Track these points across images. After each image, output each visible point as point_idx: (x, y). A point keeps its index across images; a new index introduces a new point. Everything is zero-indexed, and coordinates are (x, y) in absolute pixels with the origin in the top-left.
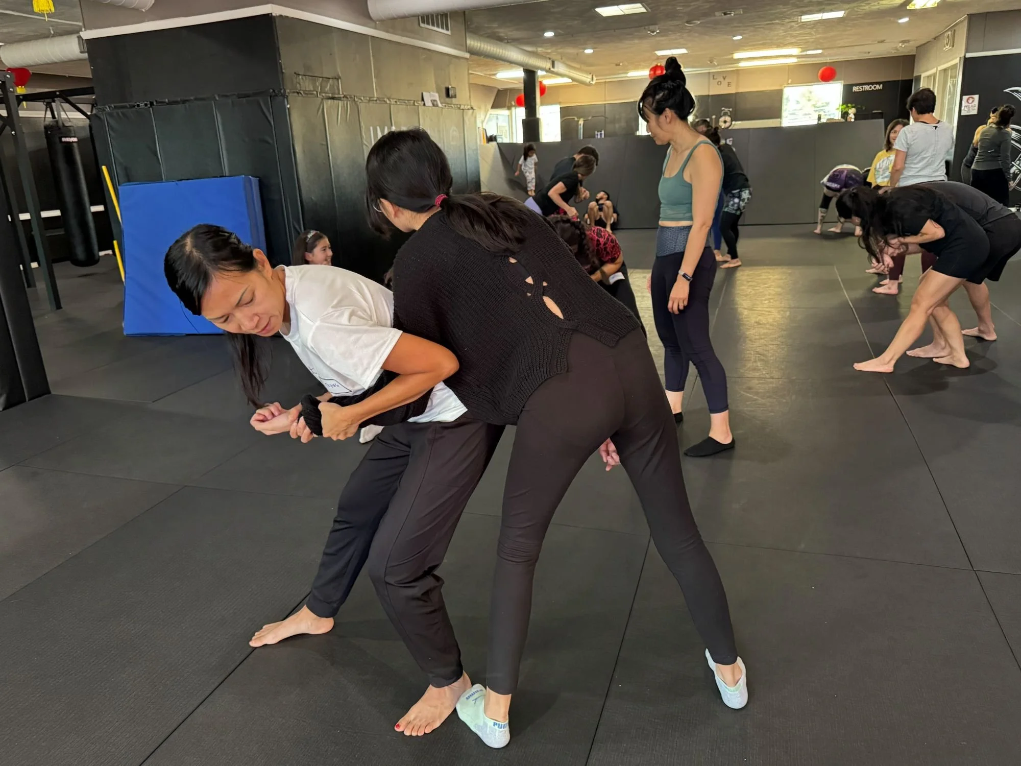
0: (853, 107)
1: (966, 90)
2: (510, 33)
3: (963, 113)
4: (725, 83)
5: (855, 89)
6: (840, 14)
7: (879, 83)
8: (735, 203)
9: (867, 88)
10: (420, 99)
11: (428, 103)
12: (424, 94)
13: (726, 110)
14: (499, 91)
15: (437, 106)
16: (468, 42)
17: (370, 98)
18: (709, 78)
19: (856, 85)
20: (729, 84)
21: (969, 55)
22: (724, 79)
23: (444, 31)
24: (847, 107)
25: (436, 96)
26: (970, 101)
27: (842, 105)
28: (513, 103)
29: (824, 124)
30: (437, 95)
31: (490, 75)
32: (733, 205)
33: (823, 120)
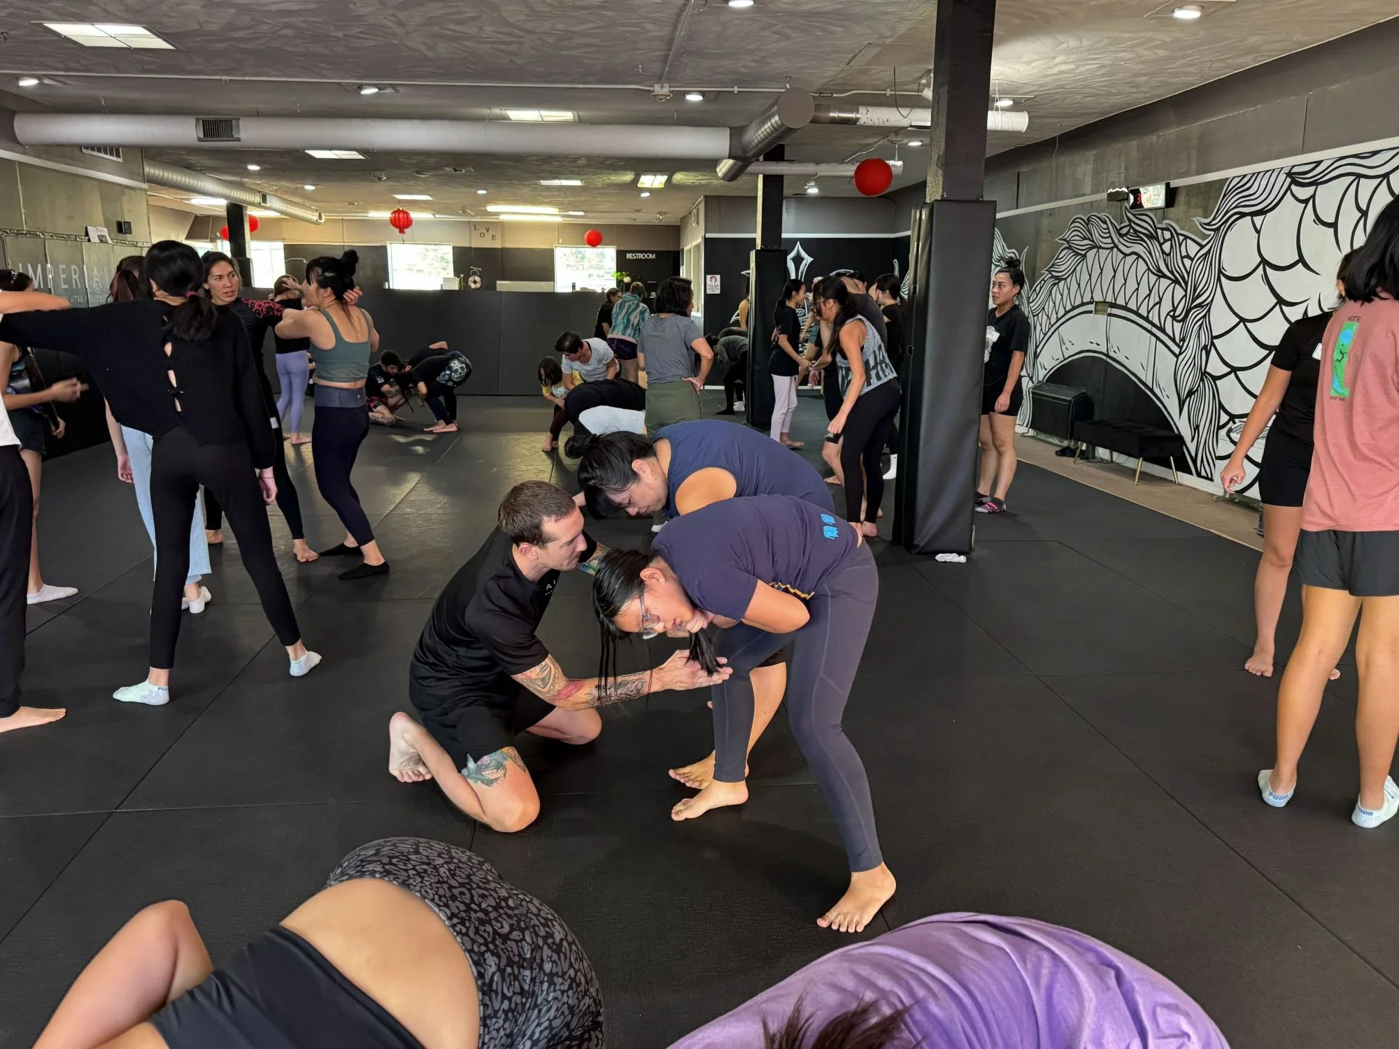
0: (628, 275)
1: (709, 270)
2: (202, 161)
3: (709, 292)
4: (488, 236)
5: (629, 256)
6: (577, 183)
7: (652, 252)
8: (446, 374)
9: (641, 256)
10: (84, 234)
11: (95, 239)
12: (89, 228)
13: (475, 269)
14: (197, 217)
15: (107, 242)
16: (147, 169)
17: (18, 231)
18: (470, 228)
19: (630, 252)
20: (493, 237)
21: (708, 236)
22: (488, 231)
23: (114, 158)
24: (622, 274)
25: (105, 232)
26: (713, 280)
27: (617, 272)
28: (218, 234)
29: (578, 292)
30: (106, 230)
31: (182, 199)
32: (444, 376)
33: (578, 289)
